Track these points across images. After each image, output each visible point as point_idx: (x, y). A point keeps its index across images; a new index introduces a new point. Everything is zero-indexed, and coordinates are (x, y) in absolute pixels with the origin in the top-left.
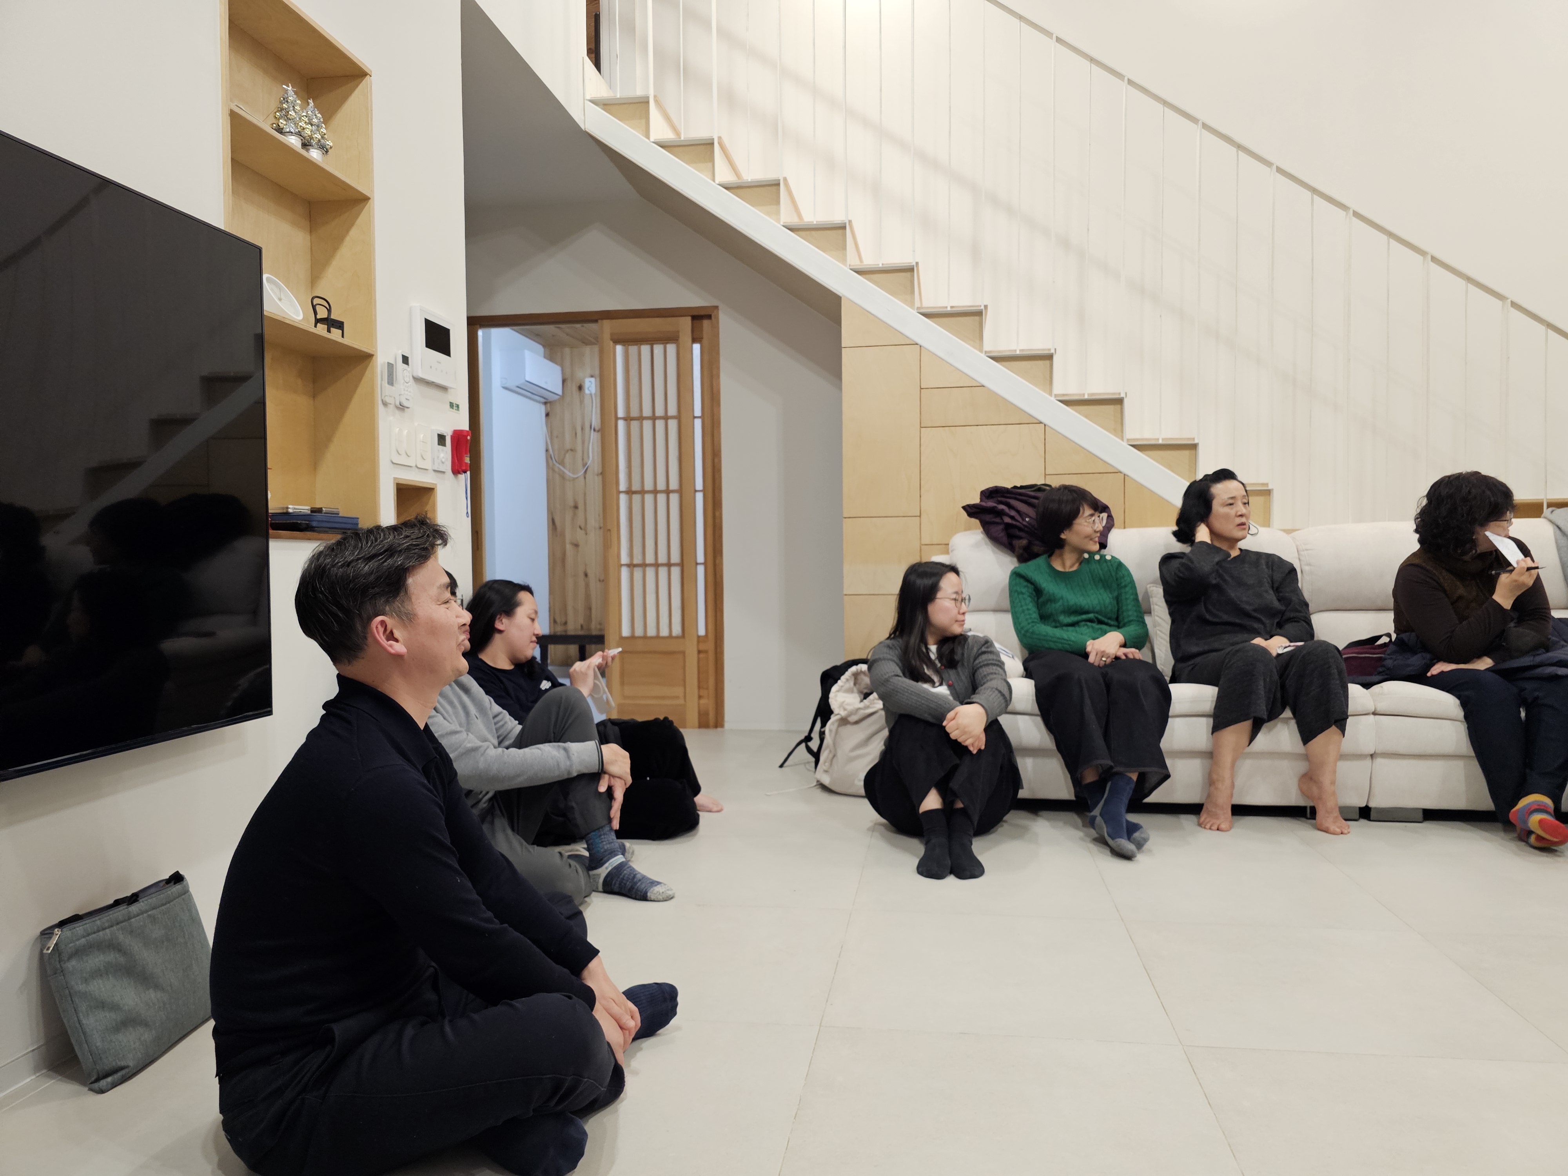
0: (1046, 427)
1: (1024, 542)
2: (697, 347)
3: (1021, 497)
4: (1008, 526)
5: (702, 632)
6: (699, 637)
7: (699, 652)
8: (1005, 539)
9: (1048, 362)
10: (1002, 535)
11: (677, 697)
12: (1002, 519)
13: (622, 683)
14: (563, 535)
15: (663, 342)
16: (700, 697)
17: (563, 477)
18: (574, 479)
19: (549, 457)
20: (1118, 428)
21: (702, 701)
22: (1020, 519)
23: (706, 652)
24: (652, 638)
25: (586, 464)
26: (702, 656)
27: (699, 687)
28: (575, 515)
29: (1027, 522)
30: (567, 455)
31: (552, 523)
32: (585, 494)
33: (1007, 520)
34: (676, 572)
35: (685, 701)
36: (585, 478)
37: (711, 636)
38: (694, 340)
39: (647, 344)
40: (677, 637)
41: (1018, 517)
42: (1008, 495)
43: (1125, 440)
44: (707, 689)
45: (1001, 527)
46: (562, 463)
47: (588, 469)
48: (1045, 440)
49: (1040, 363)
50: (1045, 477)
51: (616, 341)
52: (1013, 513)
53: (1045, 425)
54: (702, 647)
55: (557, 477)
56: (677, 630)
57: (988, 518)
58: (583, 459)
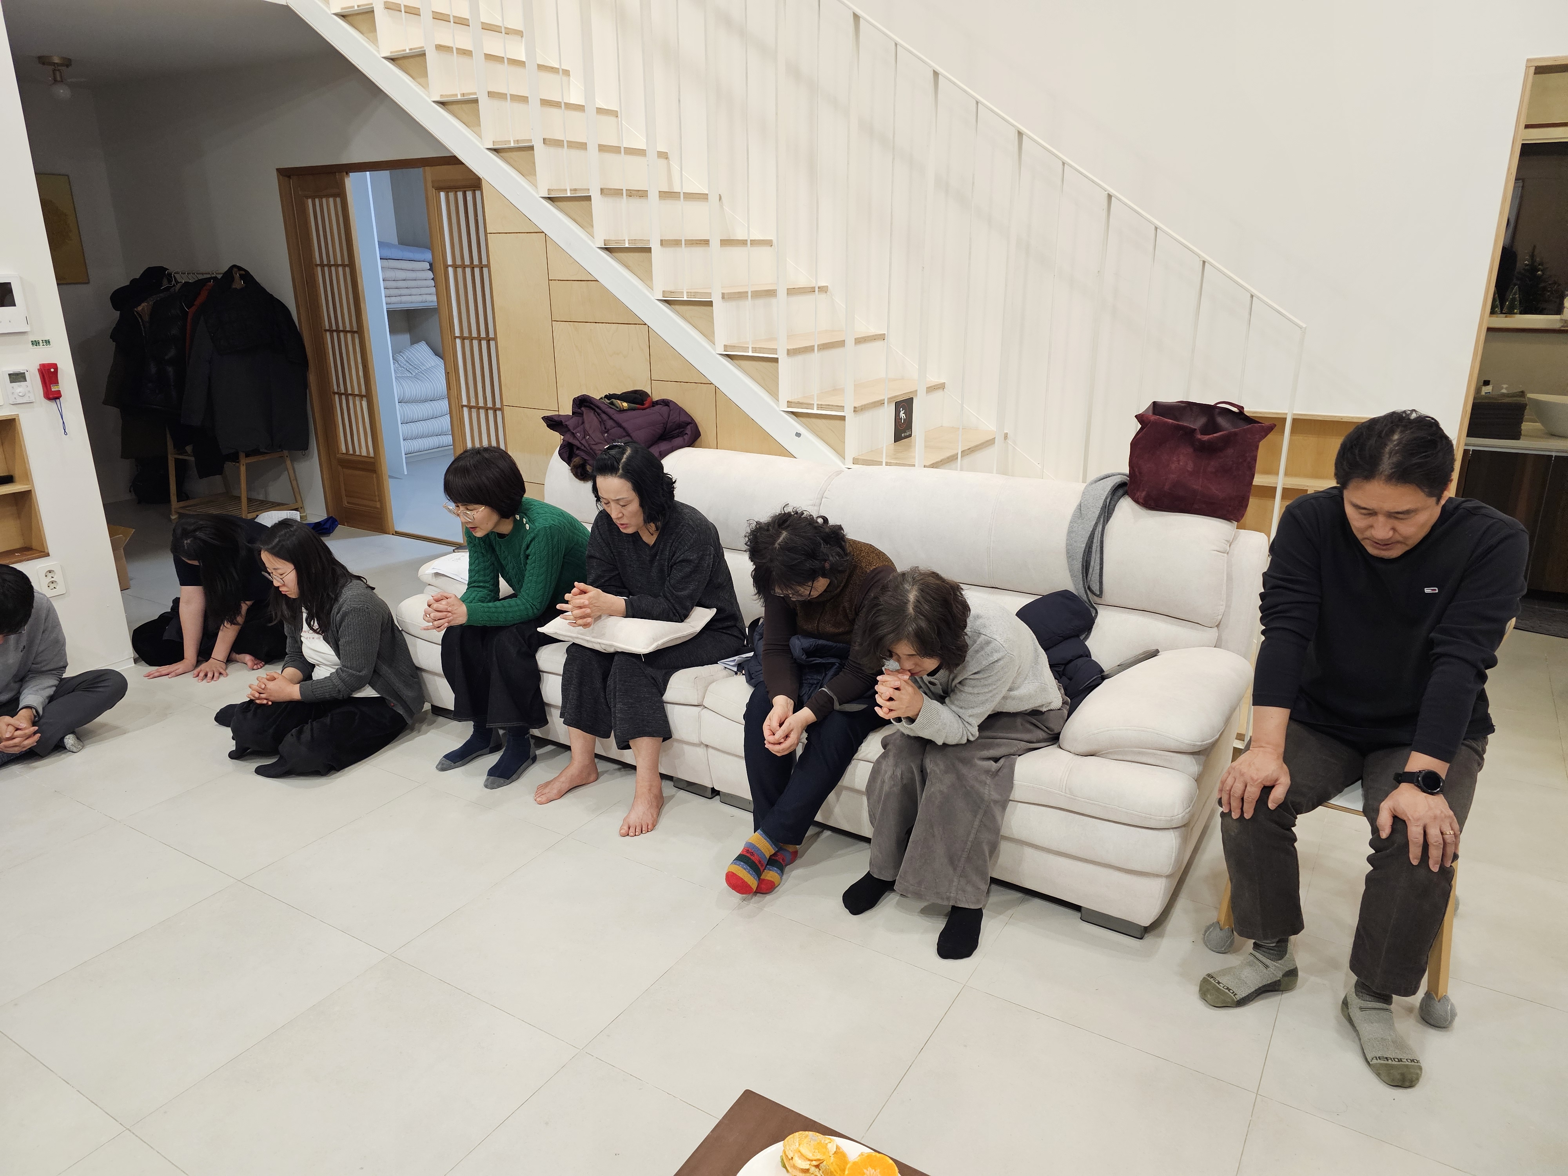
0: (650, 328)
1: (579, 461)
4: (568, 444)
29: (586, 440)
39: (461, 191)
43: (716, 346)
48: (649, 342)
50: (651, 381)
51: (439, 189)
52: (577, 429)
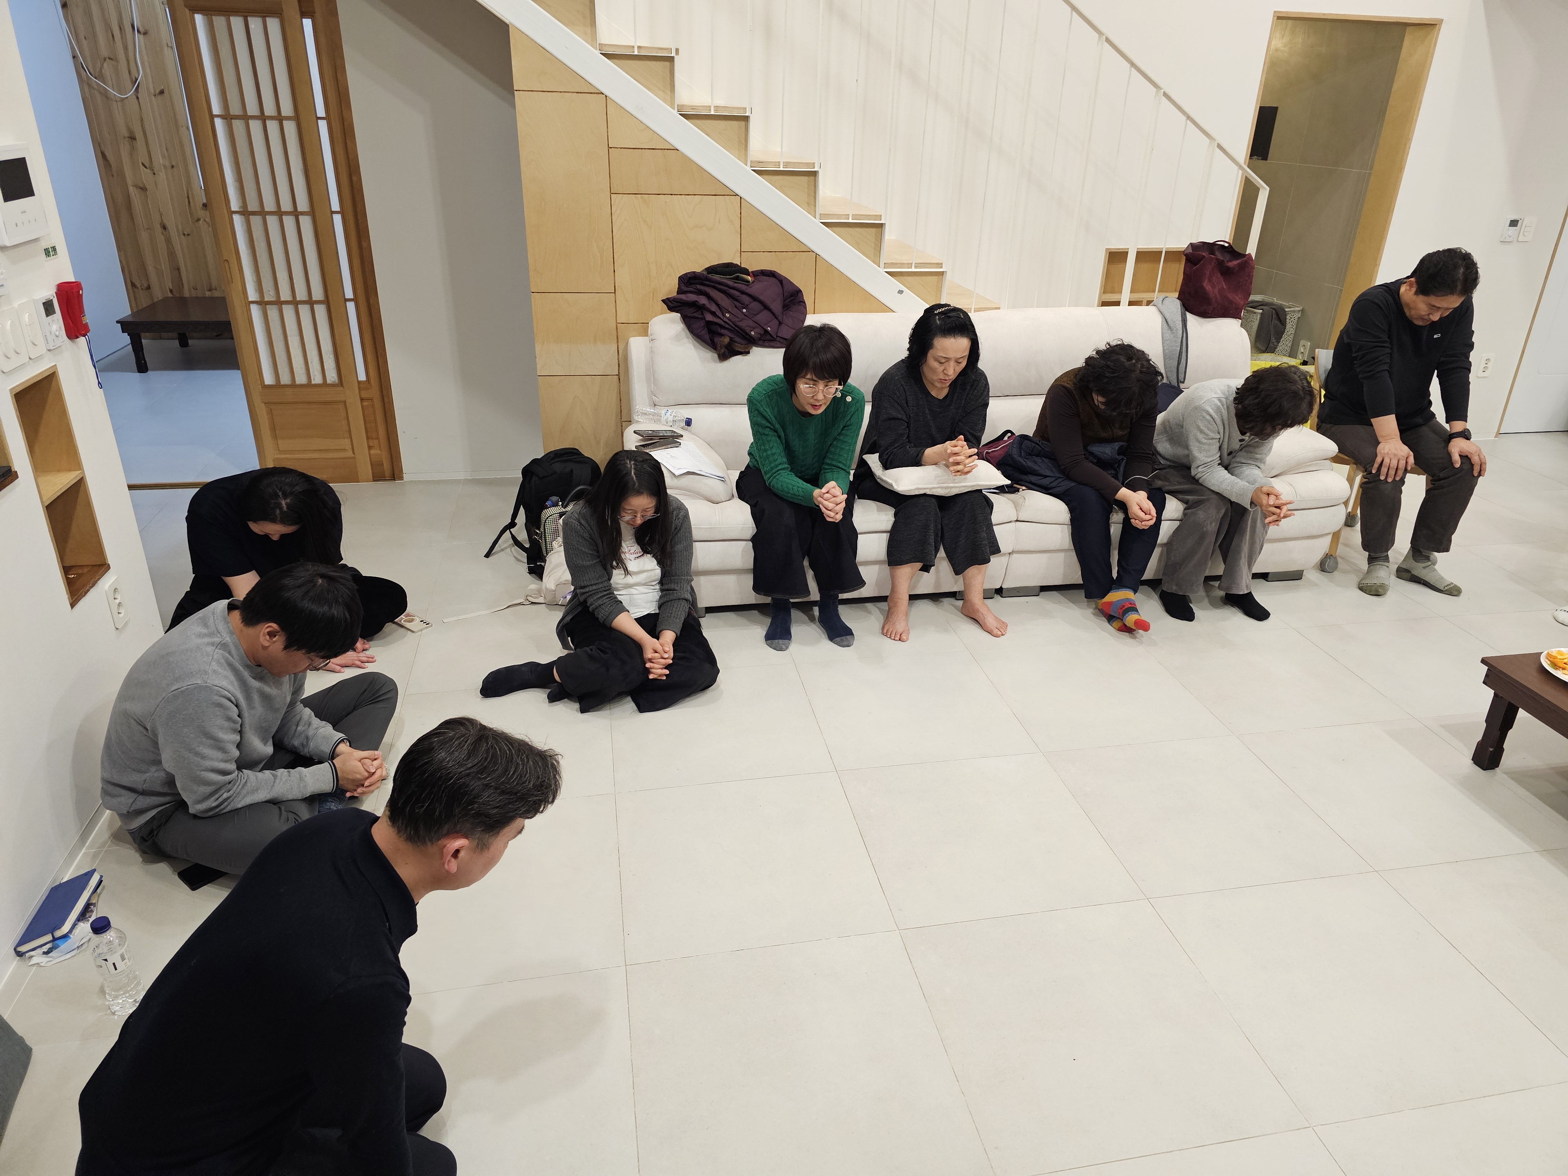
0: (742, 199)
1: (727, 340)
2: (307, 23)
3: (720, 287)
4: (709, 324)
5: (362, 377)
6: (359, 382)
7: (362, 400)
8: (707, 337)
9: (743, 123)
10: (704, 332)
11: (344, 450)
12: (702, 314)
13: (275, 437)
14: (121, 173)
15: (260, 14)
16: (370, 448)
17: (105, 95)
18: (123, 100)
19: (79, 68)
20: (810, 200)
21: (372, 452)
22: (720, 315)
23: (371, 399)
24: (302, 386)
25: (137, 80)
26: (365, 404)
27: (368, 438)
28: (133, 148)
29: (727, 318)
30: (105, 65)
31: (103, 158)
32: (142, 120)
33: (709, 317)
34: (321, 311)
35: (354, 453)
36: (138, 98)
37: (374, 381)
38: (304, 15)
39: (240, 16)
40: (333, 385)
41: (719, 313)
42: (707, 283)
43: (818, 216)
44: (377, 438)
45: (702, 323)
46: (100, 76)
47: (140, 87)
48: (741, 213)
49: (735, 123)
50: (741, 253)
51: (195, 10)
52: (714, 308)
53: (741, 198)
54: (365, 394)
55: (98, 96)
56: (332, 376)
57: (690, 312)
58: (130, 72)
